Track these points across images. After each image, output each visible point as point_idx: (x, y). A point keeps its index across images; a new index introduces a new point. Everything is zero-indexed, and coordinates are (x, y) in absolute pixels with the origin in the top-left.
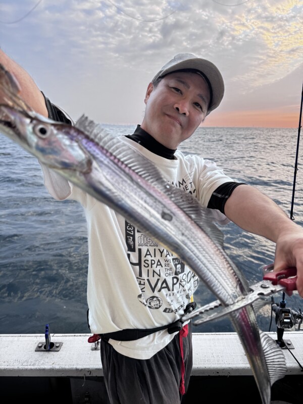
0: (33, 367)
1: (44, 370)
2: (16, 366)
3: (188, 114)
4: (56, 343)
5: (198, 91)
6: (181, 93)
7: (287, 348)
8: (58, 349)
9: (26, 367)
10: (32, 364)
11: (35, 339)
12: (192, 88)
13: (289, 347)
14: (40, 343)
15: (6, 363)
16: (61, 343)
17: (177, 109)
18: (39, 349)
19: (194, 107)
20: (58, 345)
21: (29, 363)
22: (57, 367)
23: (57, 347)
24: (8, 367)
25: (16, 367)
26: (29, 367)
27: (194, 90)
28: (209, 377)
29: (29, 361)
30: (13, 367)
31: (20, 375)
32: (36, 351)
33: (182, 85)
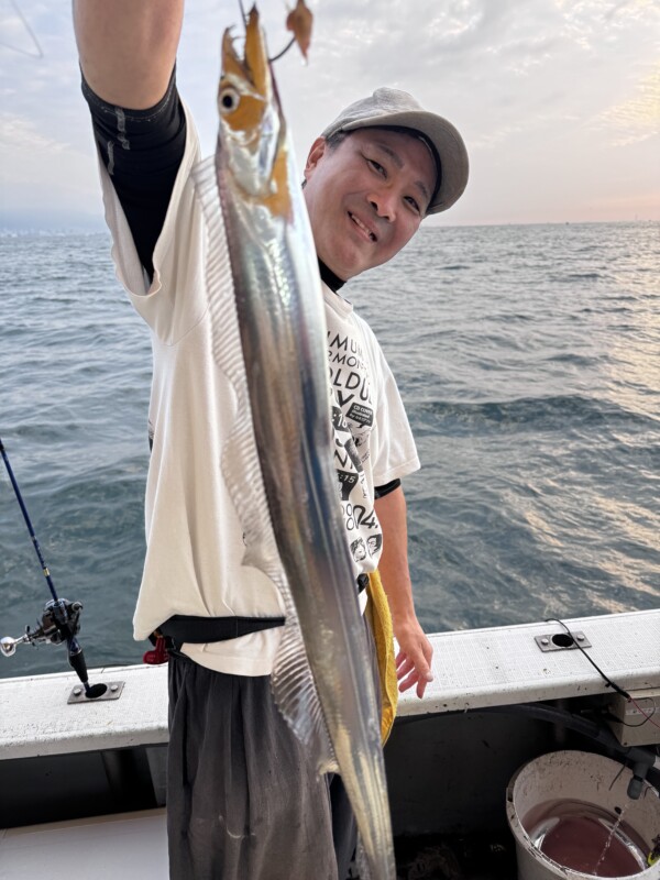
0: (66, 735)
1: (91, 737)
2: (31, 736)
3: (393, 218)
4: (111, 684)
5: (416, 176)
6: (385, 174)
7: (579, 648)
8: (115, 695)
9: (53, 736)
10: (65, 728)
11: (64, 681)
12: (406, 167)
13: (581, 644)
14: (75, 688)
15: (9, 733)
16: (121, 682)
17: (374, 205)
18: (75, 699)
19: (406, 206)
20: (114, 687)
21: (58, 728)
22: (119, 729)
23: (114, 691)
24: (14, 740)
25: (31, 738)
26: (59, 735)
27: (409, 173)
28: (429, 716)
29: (58, 723)
30: (24, 738)
31: (42, 754)
32: (69, 703)
33: (389, 158)
